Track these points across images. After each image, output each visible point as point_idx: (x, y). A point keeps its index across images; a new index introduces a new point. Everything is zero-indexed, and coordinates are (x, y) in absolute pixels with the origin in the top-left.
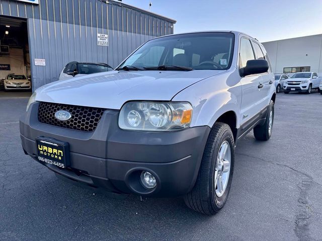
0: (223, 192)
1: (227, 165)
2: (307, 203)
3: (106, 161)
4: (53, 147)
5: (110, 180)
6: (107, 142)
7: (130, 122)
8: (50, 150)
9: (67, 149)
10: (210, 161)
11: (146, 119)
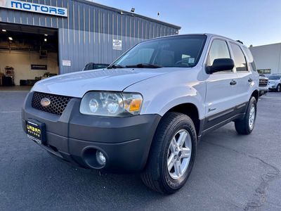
0: (180, 176)
1: (187, 152)
2: (263, 192)
3: (68, 140)
4: (35, 127)
5: (71, 155)
6: (69, 124)
7: (91, 109)
8: (33, 129)
9: (44, 128)
10: (161, 145)
11: (104, 106)
